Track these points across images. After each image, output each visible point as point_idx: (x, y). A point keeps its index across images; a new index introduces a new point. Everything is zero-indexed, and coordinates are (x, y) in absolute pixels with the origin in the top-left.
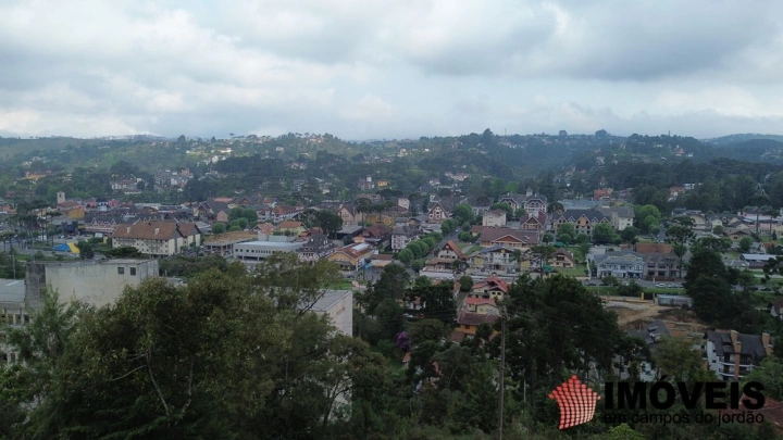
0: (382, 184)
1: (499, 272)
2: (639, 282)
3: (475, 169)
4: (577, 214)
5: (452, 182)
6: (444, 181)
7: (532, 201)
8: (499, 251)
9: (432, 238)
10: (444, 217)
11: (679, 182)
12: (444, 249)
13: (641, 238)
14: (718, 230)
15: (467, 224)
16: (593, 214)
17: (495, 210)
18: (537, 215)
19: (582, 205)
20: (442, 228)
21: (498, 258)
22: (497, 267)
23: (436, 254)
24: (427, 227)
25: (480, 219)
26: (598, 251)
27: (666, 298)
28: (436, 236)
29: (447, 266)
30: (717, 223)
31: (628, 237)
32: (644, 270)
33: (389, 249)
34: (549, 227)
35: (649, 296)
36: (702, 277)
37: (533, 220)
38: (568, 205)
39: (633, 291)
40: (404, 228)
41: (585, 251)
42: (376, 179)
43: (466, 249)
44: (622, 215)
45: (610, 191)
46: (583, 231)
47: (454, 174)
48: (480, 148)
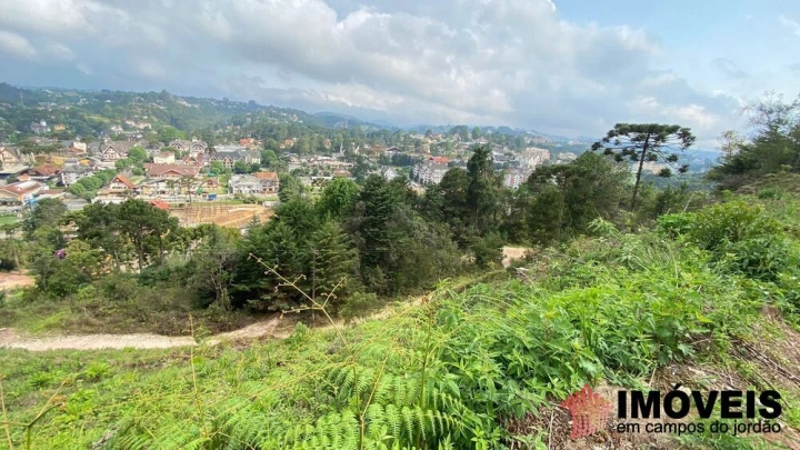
0: (59, 128)
1: (163, 196)
2: (256, 195)
3: (156, 120)
4: (223, 155)
5: (134, 129)
6: (126, 128)
7: (197, 146)
8: (163, 181)
9: (105, 174)
10: (118, 156)
11: (290, 136)
12: (115, 182)
13: (263, 169)
14: (304, 165)
15: (141, 161)
16: (235, 154)
17: (165, 152)
18: (195, 155)
19: (232, 148)
20: (116, 166)
21: (162, 186)
22: (163, 192)
23: (108, 186)
24: (101, 166)
25: (152, 158)
26: (236, 178)
27: (269, 204)
28: (109, 172)
29: (119, 194)
30: (303, 160)
31: (255, 169)
32: (261, 189)
33: (60, 184)
34: (206, 164)
35: (260, 203)
36: (285, 190)
37: (192, 159)
38: (220, 148)
39: (252, 201)
40: (75, 167)
41: (228, 178)
42: (51, 123)
43: (137, 181)
44: (254, 155)
45: (252, 140)
46: (228, 166)
47: (136, 122)
48: (159, 104)
